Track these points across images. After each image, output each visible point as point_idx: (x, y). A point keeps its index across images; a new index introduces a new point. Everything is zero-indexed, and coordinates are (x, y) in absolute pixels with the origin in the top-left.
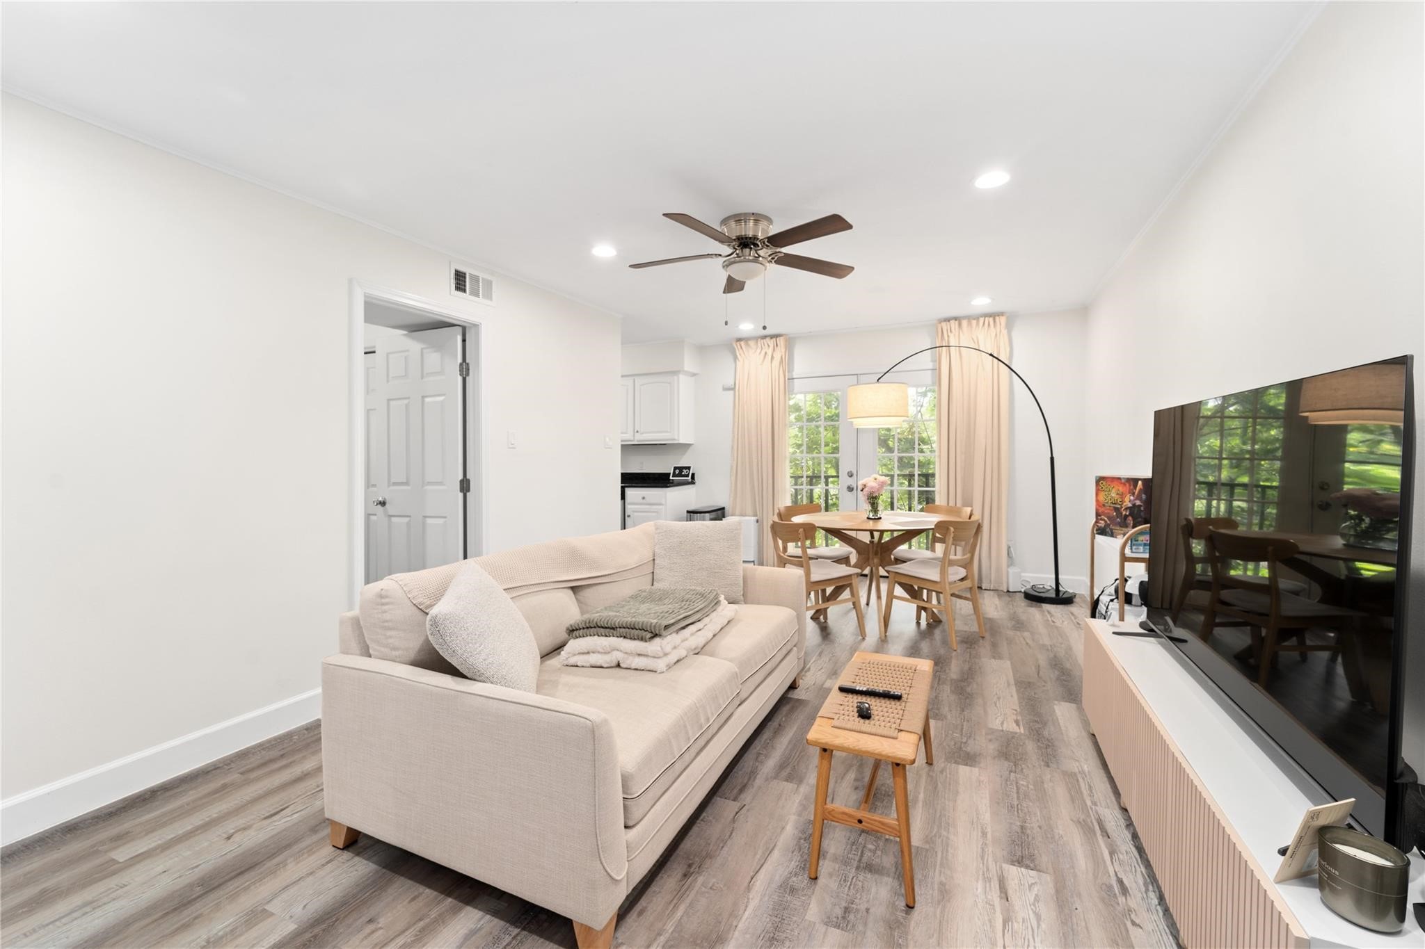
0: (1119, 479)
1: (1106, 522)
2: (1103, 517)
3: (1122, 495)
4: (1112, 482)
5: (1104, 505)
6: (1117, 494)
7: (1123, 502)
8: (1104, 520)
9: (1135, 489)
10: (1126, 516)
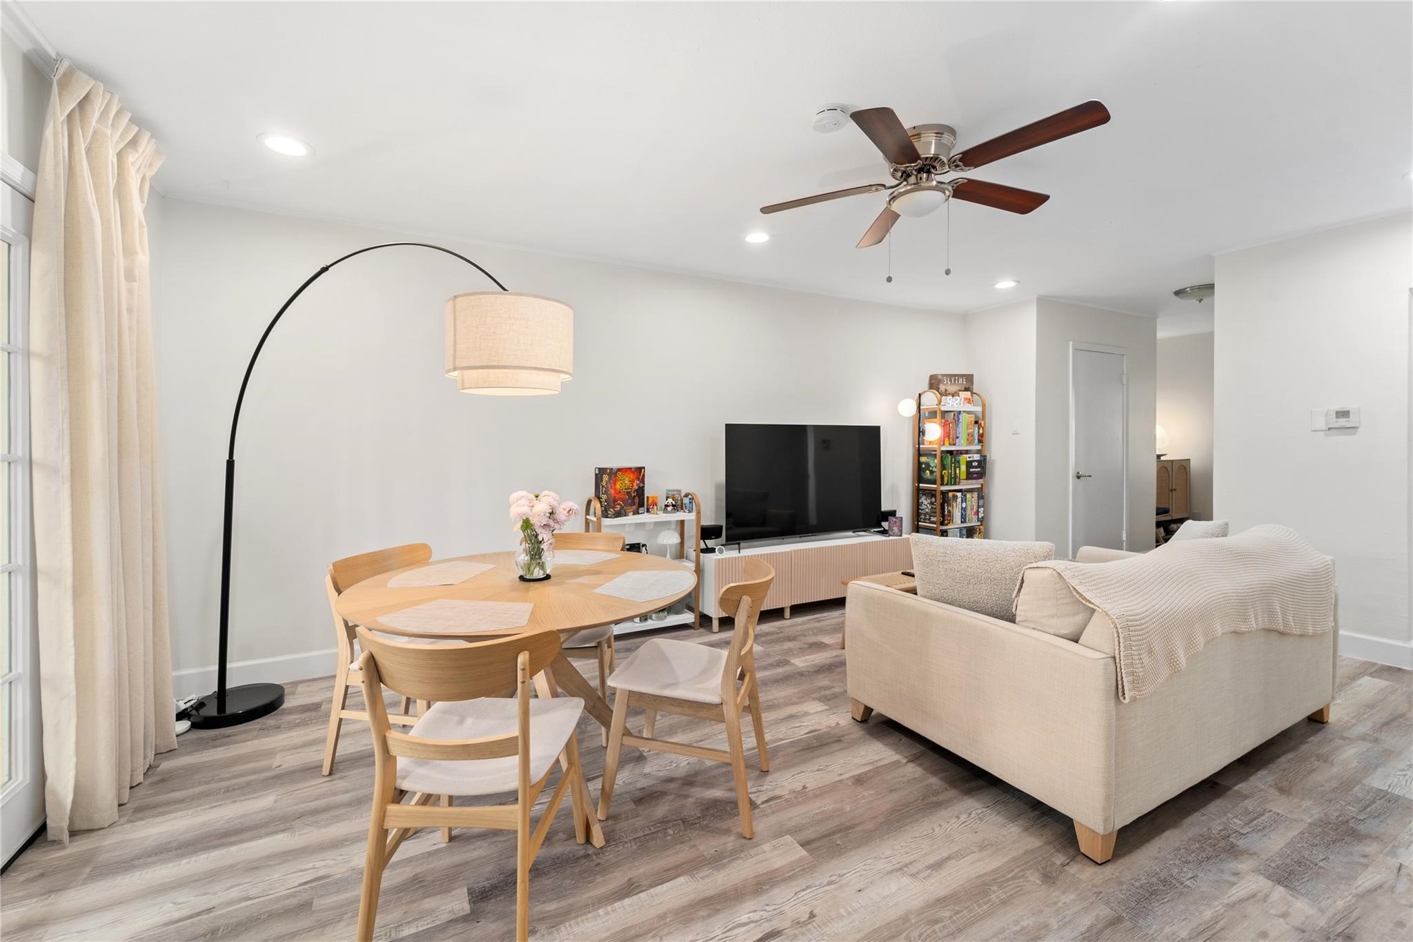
0: (631, 468)
1: (621, 505)
2: (619, 502)
3: (632, 482)
4: (626, 472)
5: (620, 492)
6: (629, 481)
7: (633, 486)
8: (620, 504)
9: (640, 475)
10: (635, 497)
